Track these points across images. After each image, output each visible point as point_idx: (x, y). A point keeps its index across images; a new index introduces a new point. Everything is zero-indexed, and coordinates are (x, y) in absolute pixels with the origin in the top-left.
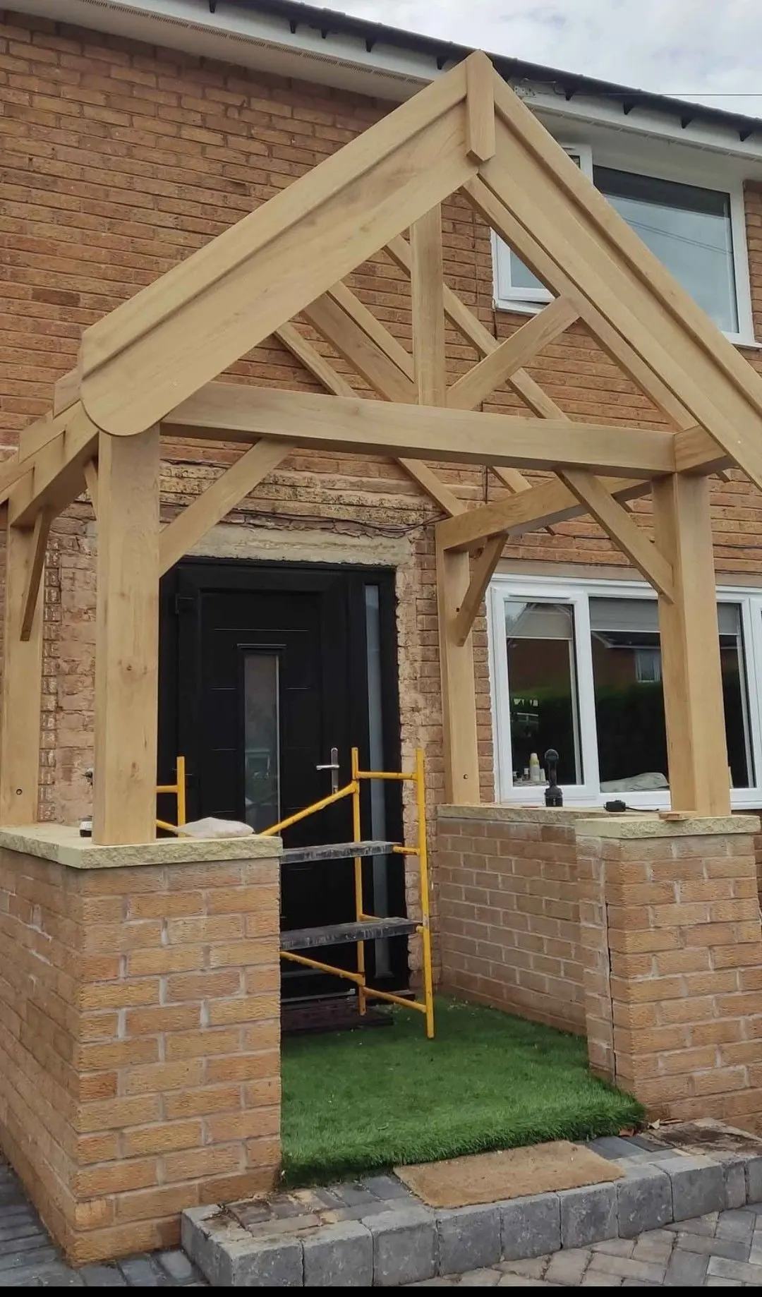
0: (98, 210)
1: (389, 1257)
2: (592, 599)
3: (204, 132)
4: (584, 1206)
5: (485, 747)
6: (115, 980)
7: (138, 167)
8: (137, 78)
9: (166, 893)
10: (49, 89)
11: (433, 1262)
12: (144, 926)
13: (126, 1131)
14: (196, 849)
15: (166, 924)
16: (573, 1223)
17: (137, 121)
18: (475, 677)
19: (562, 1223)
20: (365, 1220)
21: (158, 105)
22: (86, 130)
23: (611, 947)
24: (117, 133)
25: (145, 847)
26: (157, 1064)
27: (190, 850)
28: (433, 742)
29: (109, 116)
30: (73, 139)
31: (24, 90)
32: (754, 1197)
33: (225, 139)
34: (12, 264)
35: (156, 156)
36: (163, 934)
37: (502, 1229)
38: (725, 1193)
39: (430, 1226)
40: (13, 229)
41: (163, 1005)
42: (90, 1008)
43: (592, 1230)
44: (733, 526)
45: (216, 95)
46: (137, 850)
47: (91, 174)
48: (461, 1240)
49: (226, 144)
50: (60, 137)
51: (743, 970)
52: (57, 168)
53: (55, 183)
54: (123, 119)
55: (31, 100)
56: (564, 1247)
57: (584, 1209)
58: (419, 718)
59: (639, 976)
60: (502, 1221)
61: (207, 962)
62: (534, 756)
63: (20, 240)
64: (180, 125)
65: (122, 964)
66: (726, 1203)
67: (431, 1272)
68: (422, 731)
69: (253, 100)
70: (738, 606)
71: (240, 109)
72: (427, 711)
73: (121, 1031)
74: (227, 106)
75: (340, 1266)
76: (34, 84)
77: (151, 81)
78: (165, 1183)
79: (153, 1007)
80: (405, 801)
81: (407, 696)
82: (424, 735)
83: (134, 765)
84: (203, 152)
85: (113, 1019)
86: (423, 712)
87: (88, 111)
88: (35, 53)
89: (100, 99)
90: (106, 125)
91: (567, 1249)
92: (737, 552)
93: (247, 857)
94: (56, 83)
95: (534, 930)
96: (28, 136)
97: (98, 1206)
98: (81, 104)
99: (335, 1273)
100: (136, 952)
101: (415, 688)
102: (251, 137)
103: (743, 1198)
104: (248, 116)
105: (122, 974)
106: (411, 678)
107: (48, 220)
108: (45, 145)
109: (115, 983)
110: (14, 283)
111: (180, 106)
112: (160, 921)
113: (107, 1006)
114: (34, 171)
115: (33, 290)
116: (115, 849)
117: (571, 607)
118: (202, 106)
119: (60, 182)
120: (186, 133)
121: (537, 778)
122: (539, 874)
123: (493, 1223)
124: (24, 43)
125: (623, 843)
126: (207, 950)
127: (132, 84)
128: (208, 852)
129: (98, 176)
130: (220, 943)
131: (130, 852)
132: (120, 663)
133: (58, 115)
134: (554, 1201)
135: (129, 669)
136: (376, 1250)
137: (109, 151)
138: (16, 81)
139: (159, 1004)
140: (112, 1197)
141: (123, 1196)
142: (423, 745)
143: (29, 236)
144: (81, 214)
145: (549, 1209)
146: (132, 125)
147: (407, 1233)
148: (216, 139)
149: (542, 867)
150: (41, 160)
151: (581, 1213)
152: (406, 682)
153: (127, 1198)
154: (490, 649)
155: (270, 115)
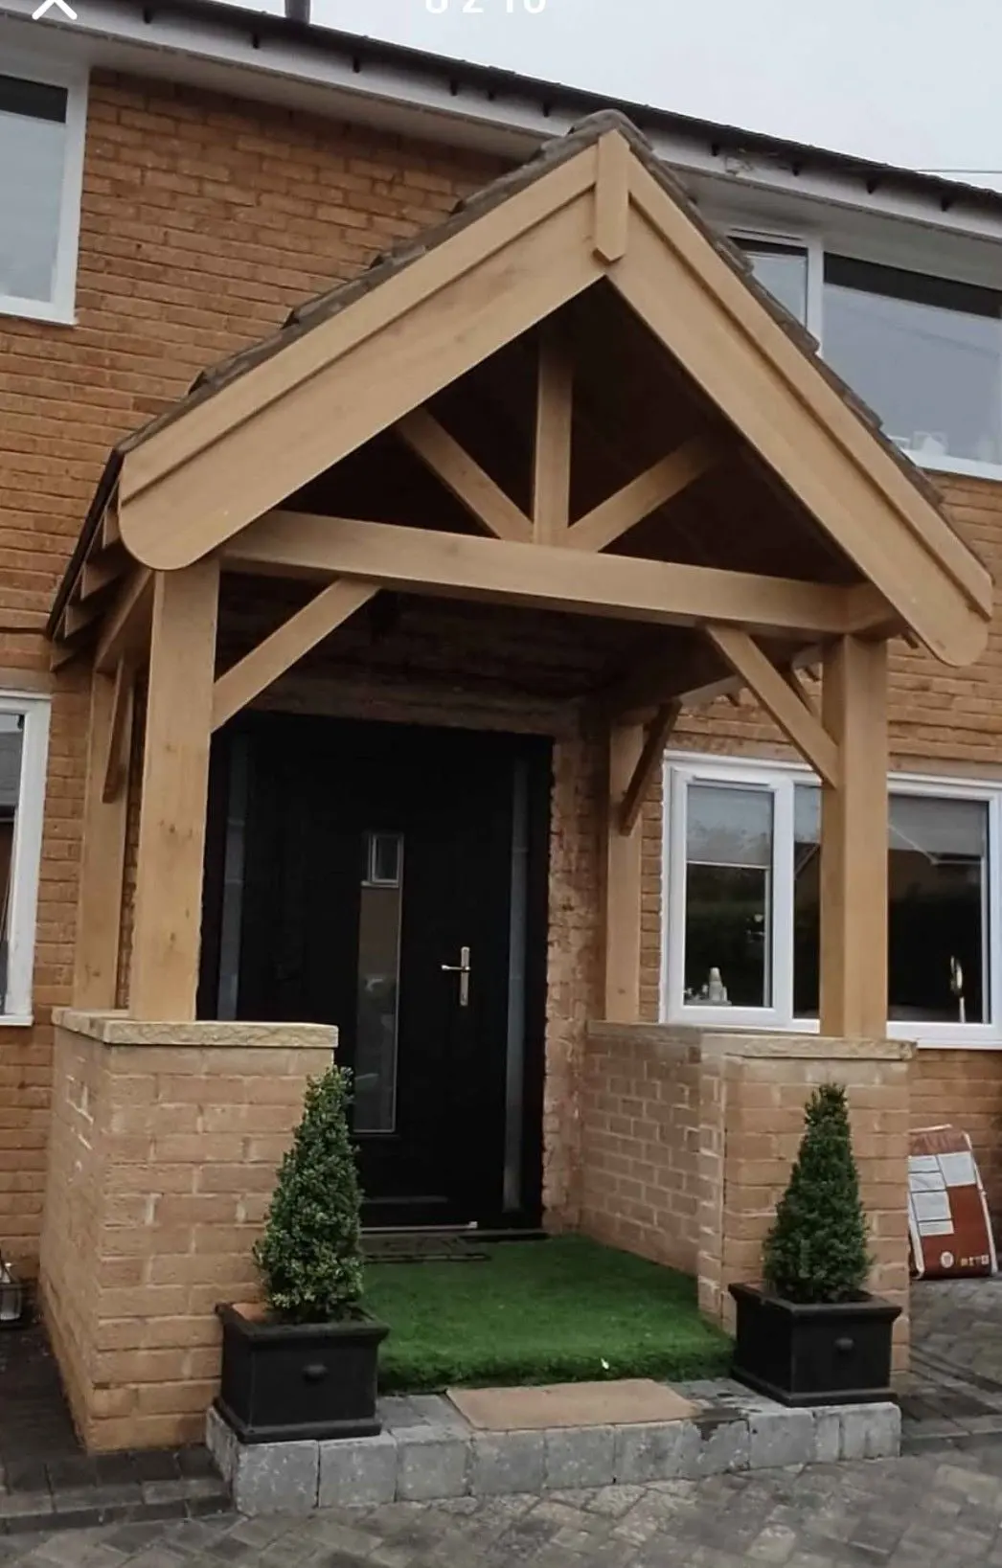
0: (214, 305)
1: (415, 1470)
2: (797, 785)
3: (344, 211)
4: (644, 1441)
5: (651, 957)
6: (144, 1163)
7: (264, 252)
8: (268, 149)
9: (204, 1077)
10: (164, 164)
11: (464, 1480)
12: (178, 1110)
13: (150, 1320)
14: (239, 1032)
15: (201, 1110)
16: (629, 1459)
17: (265, 199)
18: (643, 874)
19: (617, 1455)
20: (394, 1431)
21: (291, 180)
22: (204, 211)
23: (727, 1178)
24: (241, 214)
25: (181, 1026)
26: (187, 1256)
27: (231, 1032)
28: (586, 947)
29: (232, 194)
30: (189, 223)
31: (137, 166)
32: (848, 1453)
33: (370, 221)
34: (112, 367)
35: (285, 240)
36: (200, 1120)
37: (546, 1456)
38: (814, 1444)
39: (463, 1442)
40: (116, 326)
41: (195, 1194)
42: (116, 1190)
43: (652, 1467)
44: (983, 704)
45: (362, 167)
46: (173, 1028)
47: (208, 262)
48: (497, 1462)
49: (370, 226)
50: (172, 218)
51: (882, 1212)
52: (169, 255)
53: (165, 273)
54: (247, 198)
55: (143, 176)
56: (617, 1480)
57: (645, 1444)
58: (571, 918)
59: (754, 1210)
60: (546, 1447)
61: (245, 1153)
62: (716, 971)
63: (121, 340)
64: (317, 203)
65: (152, 1149)
66: (815, 1455)
67: (461, 1491)
68: (573, 933)
69: (407, 174)
70: (985, 805)
71: (390, 184)
72: (582, 912)
73: (149, 1217)
74: (374, 181)
75: (360, 1473)
76: (149, 159)
77: (284, 152)
78: (192, 1378)
79: (184, 1196)
80: (549, 1013)
81: (558, 891)
82: (576, 940)
83: (173, 937)
84: (343, 236)
85: (143, 1204)
86: (575, 911)
87: (209, 188)
88: (149, 122)
89: (223, 175)
90: (228, 204)
91: (619, 1484)
92: (987, 738)
93: (296, 1045)
94: (174, 155)
95: (675, 1164)
96: (137, 218)
97: (118, 1394)
98: (200, 179)
99: (353, 1480)
100: (168, 1136)
101: (569, 884)
102: (403, 219)
103: (836, 1453)
104: (399, 192)
105: (152, 1157)
106: (564, 871)
107: (156, 317)
108: (156, 228)
109: (145, 1166)
110: (113, 391)
111: (316, 182)
112: (196, 1107)
113: (133, 1190)
114: (142, 260)
115: (135, 398)
116: (148, 1025)
117: (772, 796)
118: (345, 182)
119: (171, 272)
120: (323, 213)
121: (715, 998)
122: (683, 1102)
123: (536, 1447)
124: (138, 110)
125: (747, 1061)
126: (246, 1142)
127: (261, 157)
128: (250, 1037)
129: (217, 265)
130: (261, 1136)
131: (165, 1029)
132: (162, 823)
133: (174, 194)
134: (608, 1432)
135: (172, 830)
136: (400, 1460)
137: (231, 235)
138: (127, 154)
139: (190, 1192)
140: (133, 1386)
141: (143, 1386)
142: (575, 950)
143: (133, 336)
144: (195, 310)
145: (602, 1439)
146: (259, 203)
147: (438, 1446)
148: (359, 220)
149: (687, 1093)
150: (151, 247)
151: (639, 1449)
152: (558, 875)
153: (149, 1389)
154: (664, 841)
155: (428, 192)
